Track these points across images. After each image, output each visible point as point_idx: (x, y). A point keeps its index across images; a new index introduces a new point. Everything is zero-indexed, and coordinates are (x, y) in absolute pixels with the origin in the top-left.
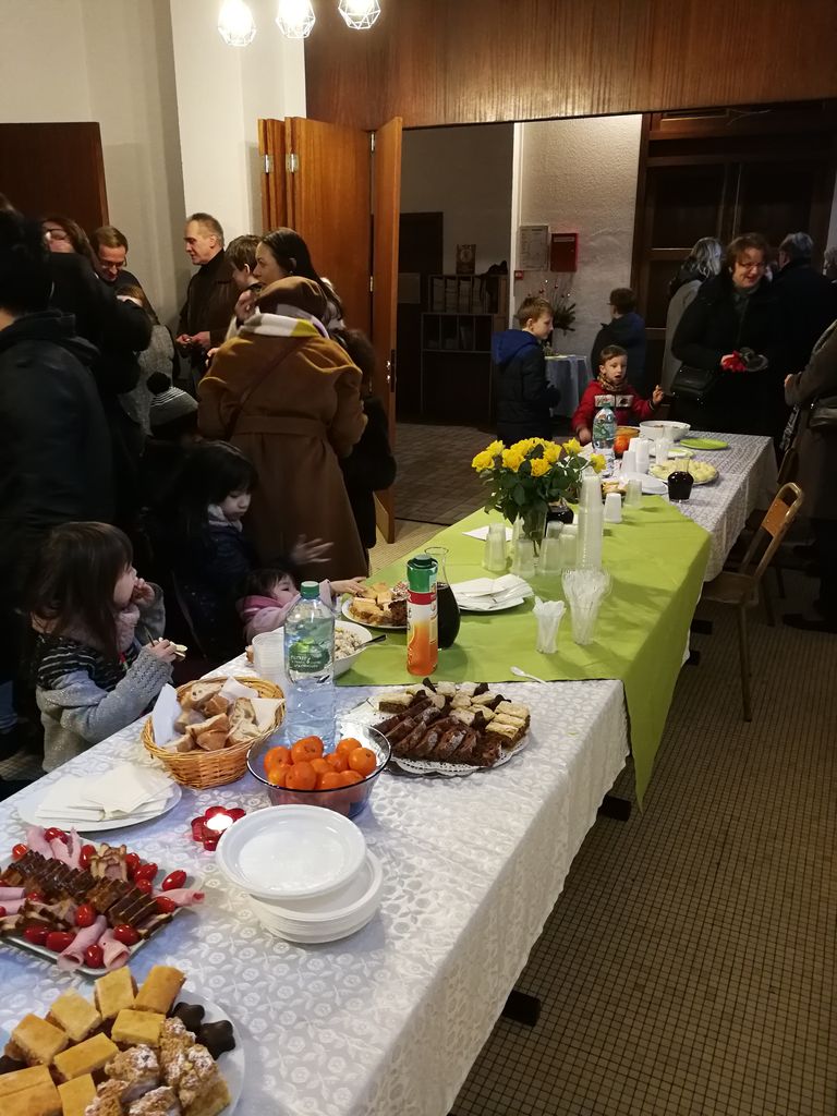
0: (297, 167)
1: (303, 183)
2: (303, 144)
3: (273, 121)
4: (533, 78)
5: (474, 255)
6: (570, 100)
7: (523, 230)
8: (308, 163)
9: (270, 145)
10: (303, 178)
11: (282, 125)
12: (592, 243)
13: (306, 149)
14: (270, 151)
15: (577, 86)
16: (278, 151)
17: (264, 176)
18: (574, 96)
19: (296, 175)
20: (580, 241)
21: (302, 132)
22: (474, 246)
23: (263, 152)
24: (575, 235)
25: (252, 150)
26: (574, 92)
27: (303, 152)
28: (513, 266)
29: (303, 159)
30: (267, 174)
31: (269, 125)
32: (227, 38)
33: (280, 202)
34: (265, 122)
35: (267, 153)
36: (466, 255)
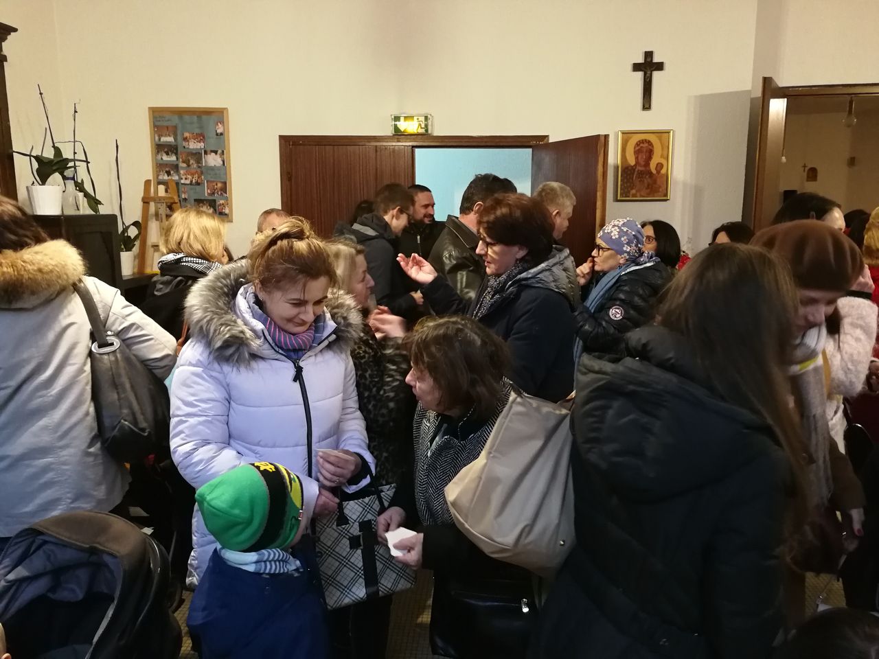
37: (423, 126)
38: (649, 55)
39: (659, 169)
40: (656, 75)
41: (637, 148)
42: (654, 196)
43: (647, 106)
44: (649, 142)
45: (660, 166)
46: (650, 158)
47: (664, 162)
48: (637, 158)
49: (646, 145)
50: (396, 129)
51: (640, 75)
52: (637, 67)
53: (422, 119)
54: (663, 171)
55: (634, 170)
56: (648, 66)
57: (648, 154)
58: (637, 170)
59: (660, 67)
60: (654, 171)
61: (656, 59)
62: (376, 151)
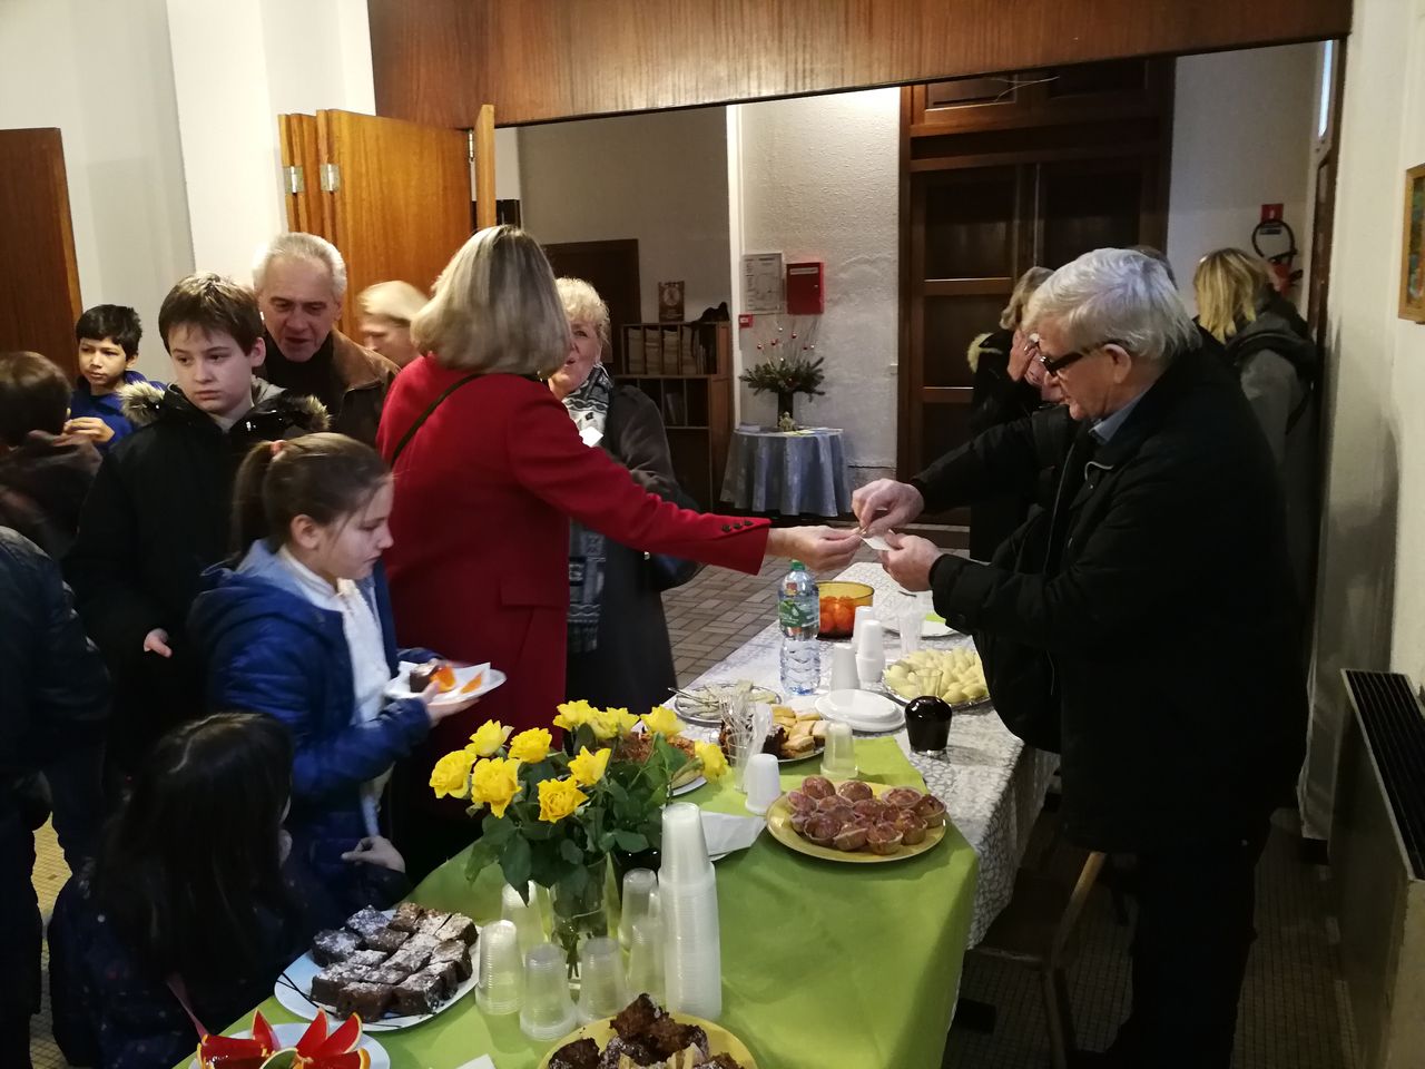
0: (338, 185)
1: (349, 208)
2: (347, 152)
3: (300, 117)
4: (698, 42)
5: (682, 294)
6: (754, 74)
7: (749, 261)
8: (356, 176)
9: (297, 151)
10: (348, 199)
11: (312, 120)
12: (842, 275)
13: (350, 157)
14: (298, 161)
15: (763, 54)
16: (310, 160)
17: (292, 196)
18: (759, 68)
19: (336, 194)
20: (826, 272)
21: (344, 132)
22: (681, 285)
23: (288, 161)
24: (818, 265)
26: (759, 62)
28: (737, 309)
29: (348, 171)
30: (295, 194)
31: (295, 123)
34: (288, 118)
35: (292, 164)
36: (672, 297)
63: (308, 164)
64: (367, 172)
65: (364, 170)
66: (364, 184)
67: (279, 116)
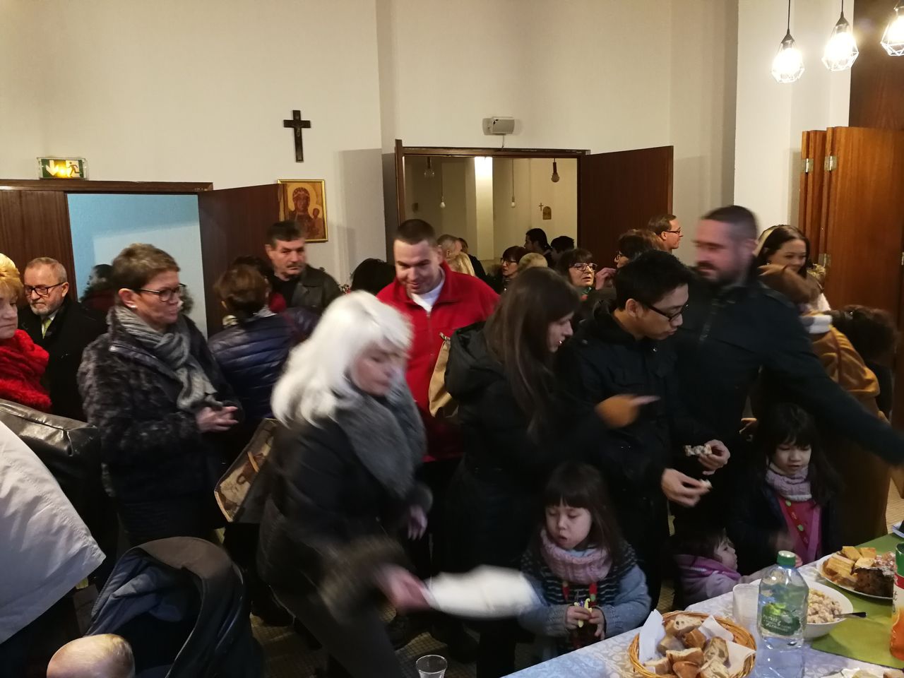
0: (835, 167)
1: (839, 179)
2: (842, 149)
3: (816, 132)
8: (846, 161)
9: (811, 150)
10: (840, 174)
11: (824, 134)
13: (845, 151)
14: (811, 155)
16: (818, 153)
17: (804, 174)
19: (833, 172)
21: (842, 138)
23: (805, 156)
25: (795, 155)
27: (841, 153)
29: (841, 160)
30: (807, 173)
31: (812, 135)
32: (778, 78)
33: (816, 194)
34: (808, 133)
35: (808, 157)
37: (77, 170)
38: (297, 113)
39: (315, 213)
40: (304, 131)
41: (295, 196)
42: (313, 238)
43: (300, 158)
44: (305, 191)
45: (316, 212)
46: (307, 204)
47: (320, 208)
48: (296, 205)
49: (303, 193)
50: (45, 173)
51: (291, 131)
52: (287, 124)
53: (76, 163)
54: (320, 216)
55: (295, 215)
56: (297, 123)
57: (305, 201)
58: (297, 215)
59: (307, 124)
60: (312, 217)
61: (303, 118)
62: (20, 196)
63: (817, 157)
64: (852, 159)
65: (850, 158)
66: (849, 165)
67: (803, 133)
